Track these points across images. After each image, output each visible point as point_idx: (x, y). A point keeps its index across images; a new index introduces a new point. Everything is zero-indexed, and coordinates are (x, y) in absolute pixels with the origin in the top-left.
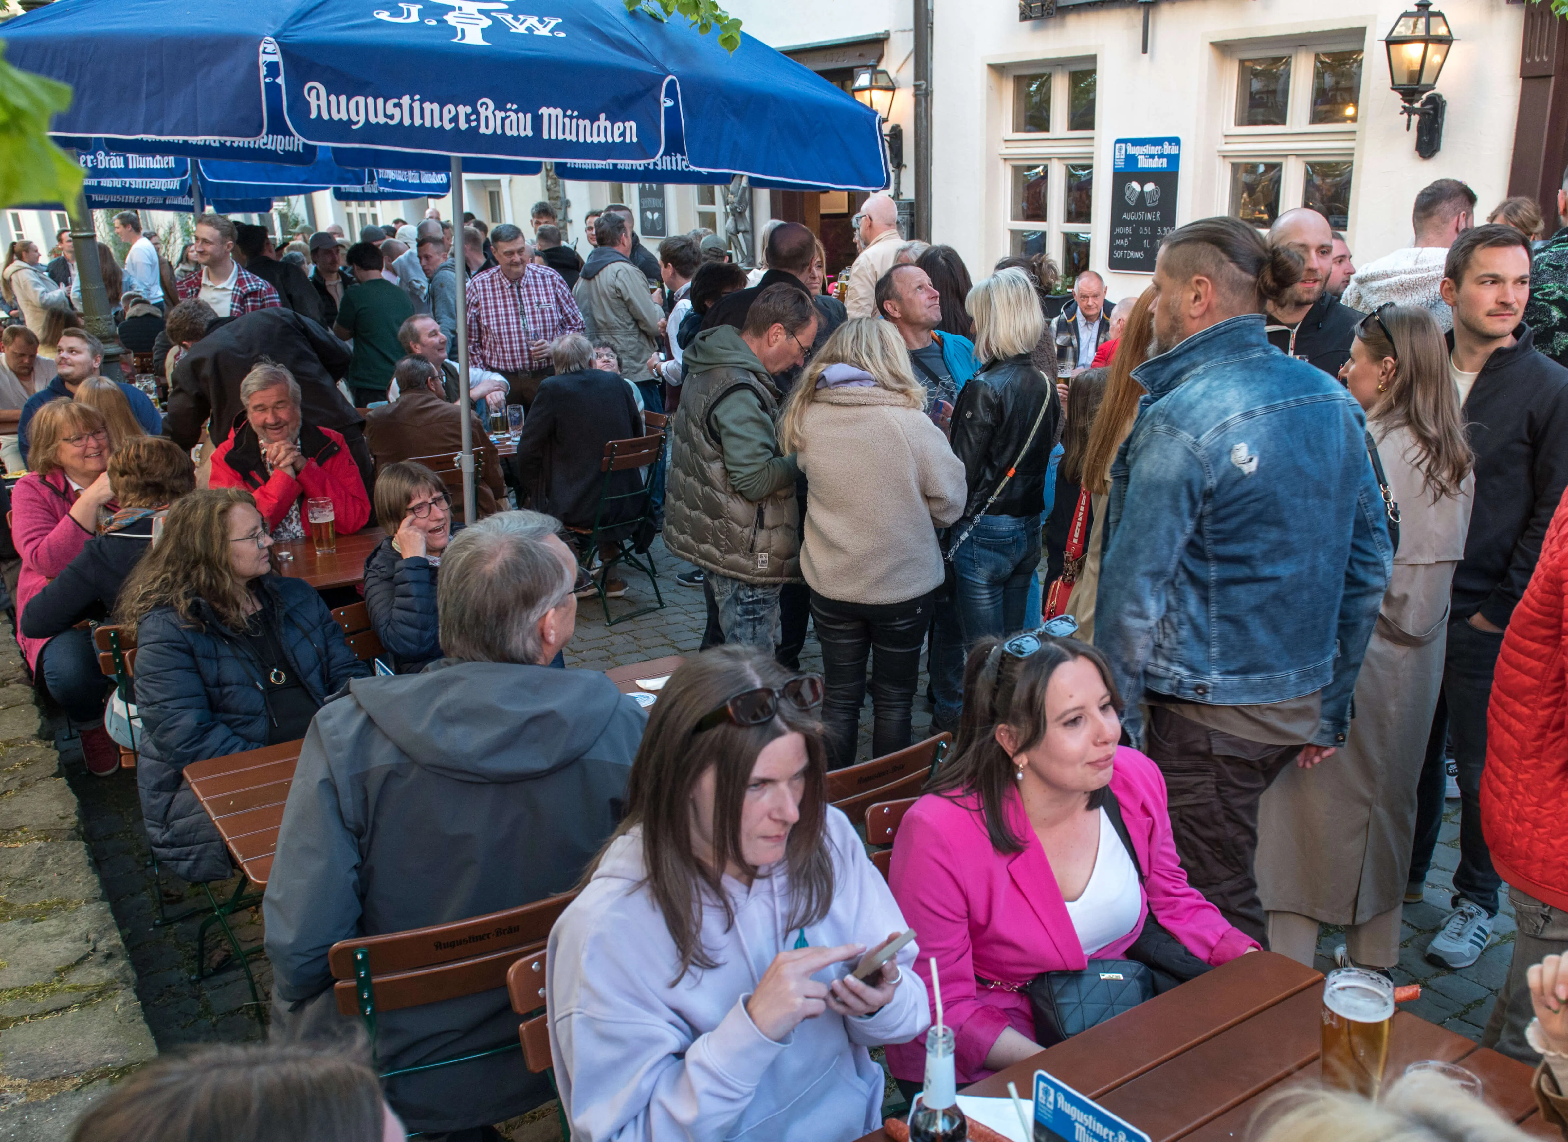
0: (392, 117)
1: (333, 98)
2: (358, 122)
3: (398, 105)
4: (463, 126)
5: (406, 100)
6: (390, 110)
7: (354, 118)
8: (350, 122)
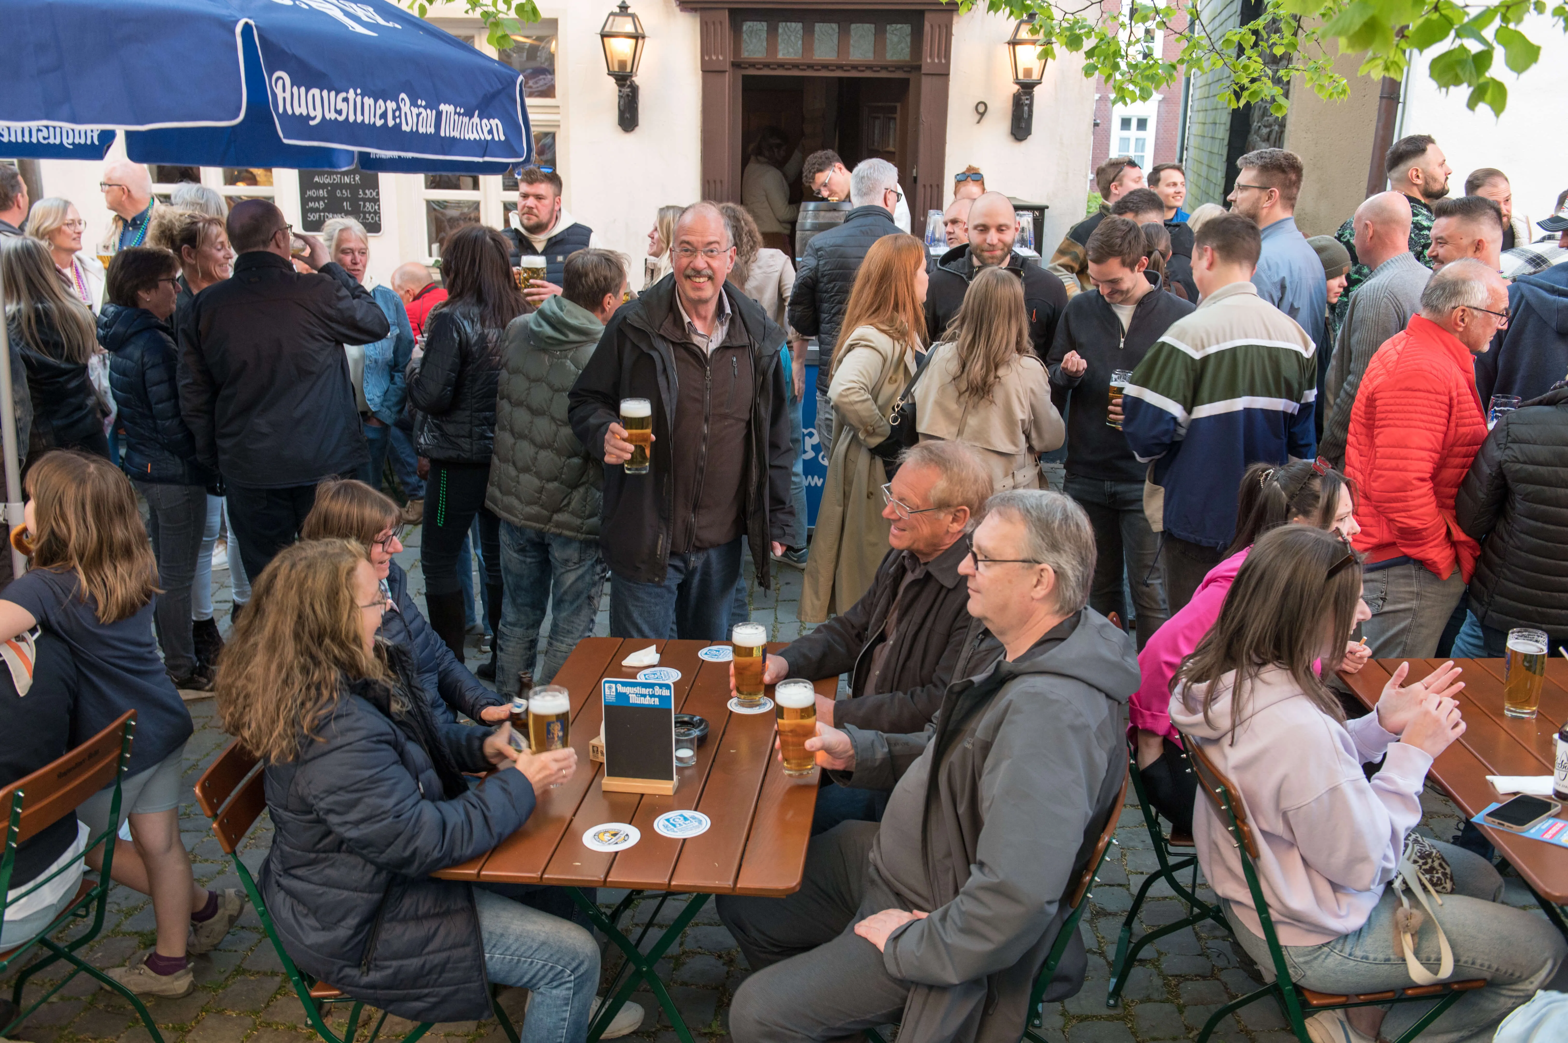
0: (339, 112)
1: (295, 89)
2: (315, 118)
3: (346, 100)
4: (391, 123)
5: (351, 94)
6: (341, 105)
7: (312, 114)
8: (309, 118)
